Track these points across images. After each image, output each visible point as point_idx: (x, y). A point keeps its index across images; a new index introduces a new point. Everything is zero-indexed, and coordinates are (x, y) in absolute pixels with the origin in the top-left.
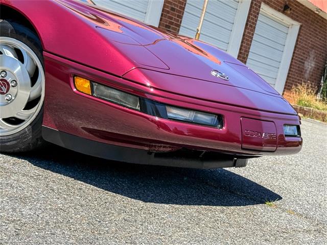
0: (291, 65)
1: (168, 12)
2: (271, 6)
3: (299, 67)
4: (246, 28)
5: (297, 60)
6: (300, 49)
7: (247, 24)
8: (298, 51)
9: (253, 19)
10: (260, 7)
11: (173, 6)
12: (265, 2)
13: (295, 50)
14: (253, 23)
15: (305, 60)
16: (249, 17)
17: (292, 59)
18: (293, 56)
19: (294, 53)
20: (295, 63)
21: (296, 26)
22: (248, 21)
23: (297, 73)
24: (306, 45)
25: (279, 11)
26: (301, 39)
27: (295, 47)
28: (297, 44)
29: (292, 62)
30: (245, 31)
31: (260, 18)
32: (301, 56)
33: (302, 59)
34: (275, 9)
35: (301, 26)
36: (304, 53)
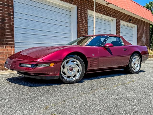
0: (137, 41)
1: (80, 31)
2: (124, 21)
3: (141, 41)
4: (116, 31)
5: (139, 38)
6: (140, 34)
7: (116, 29)
8: (139, 35)
9: (119, 27)
10: (120, 22)
11: (82, 28)
12: (121, 20)
13: (137, 35)
14: (119, 28)
15: (142, 38)
16: (116, 27)
17: (137, 38)
18: (137, 37)
19: (137, 36)
20: (139, 40)
21: (136, 26)
22: (116, 28)
23: (140, 43)
24: (141, 32)
25: (128, 22)
26: (139, 31)
27: (137, 34)
28: (138, 33)
29: (137, 39)
30: (116, 32)
31: (121, 26)
32: (141, 36)
33: (141, 38)
34: (126, 21)
35: (138, 26)
36: (141, 35)
